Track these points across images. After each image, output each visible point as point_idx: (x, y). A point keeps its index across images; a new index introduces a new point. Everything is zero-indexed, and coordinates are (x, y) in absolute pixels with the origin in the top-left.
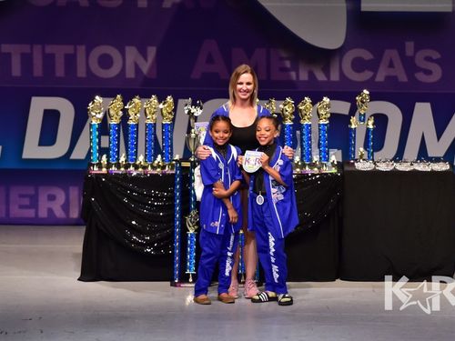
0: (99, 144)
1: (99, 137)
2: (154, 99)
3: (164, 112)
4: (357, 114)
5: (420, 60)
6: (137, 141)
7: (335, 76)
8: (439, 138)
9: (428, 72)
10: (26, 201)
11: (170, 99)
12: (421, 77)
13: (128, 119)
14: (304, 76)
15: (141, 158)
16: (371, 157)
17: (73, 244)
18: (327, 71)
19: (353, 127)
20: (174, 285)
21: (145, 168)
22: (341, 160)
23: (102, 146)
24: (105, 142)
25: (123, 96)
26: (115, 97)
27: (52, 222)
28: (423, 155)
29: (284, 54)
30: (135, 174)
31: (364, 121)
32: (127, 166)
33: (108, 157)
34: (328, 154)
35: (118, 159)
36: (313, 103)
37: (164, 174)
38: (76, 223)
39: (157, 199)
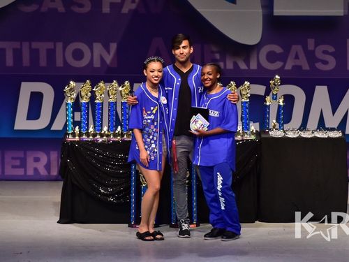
0: (73, 118)
1: (73, 113)
2: (115, 84)
3: (123, 93)
4: (271, 94)
5: (319, 53)
6: (102, 116)
7: (253, 66)
8: (334, 113)
9: (325, 63)
10: (18, 163)
11: (127, 83)
12: (319, 66)
13: (95, 99)
14: (230, 66)
15: (105, 129)
16: (282, 127)
17: (53, 195)
18: (247, 62)
19: (268, 104)
20: (131, 226)
21: (108, 136)
22: (258, 130)
23: (75, 120)
24: (78, 116)
25: (91, 81)
26: (85, 82)
27: (37, 179)
28: (321, 125)
29: (214, 49)
30: (100, 140)
31: (276, 99)
32: (94, 135)
33: (80, 128)
34: (249, 125)
35: (88, 129)
36: (237, 86)
37: (123, 141)
38: (56, 179)
39: (118, 160)
